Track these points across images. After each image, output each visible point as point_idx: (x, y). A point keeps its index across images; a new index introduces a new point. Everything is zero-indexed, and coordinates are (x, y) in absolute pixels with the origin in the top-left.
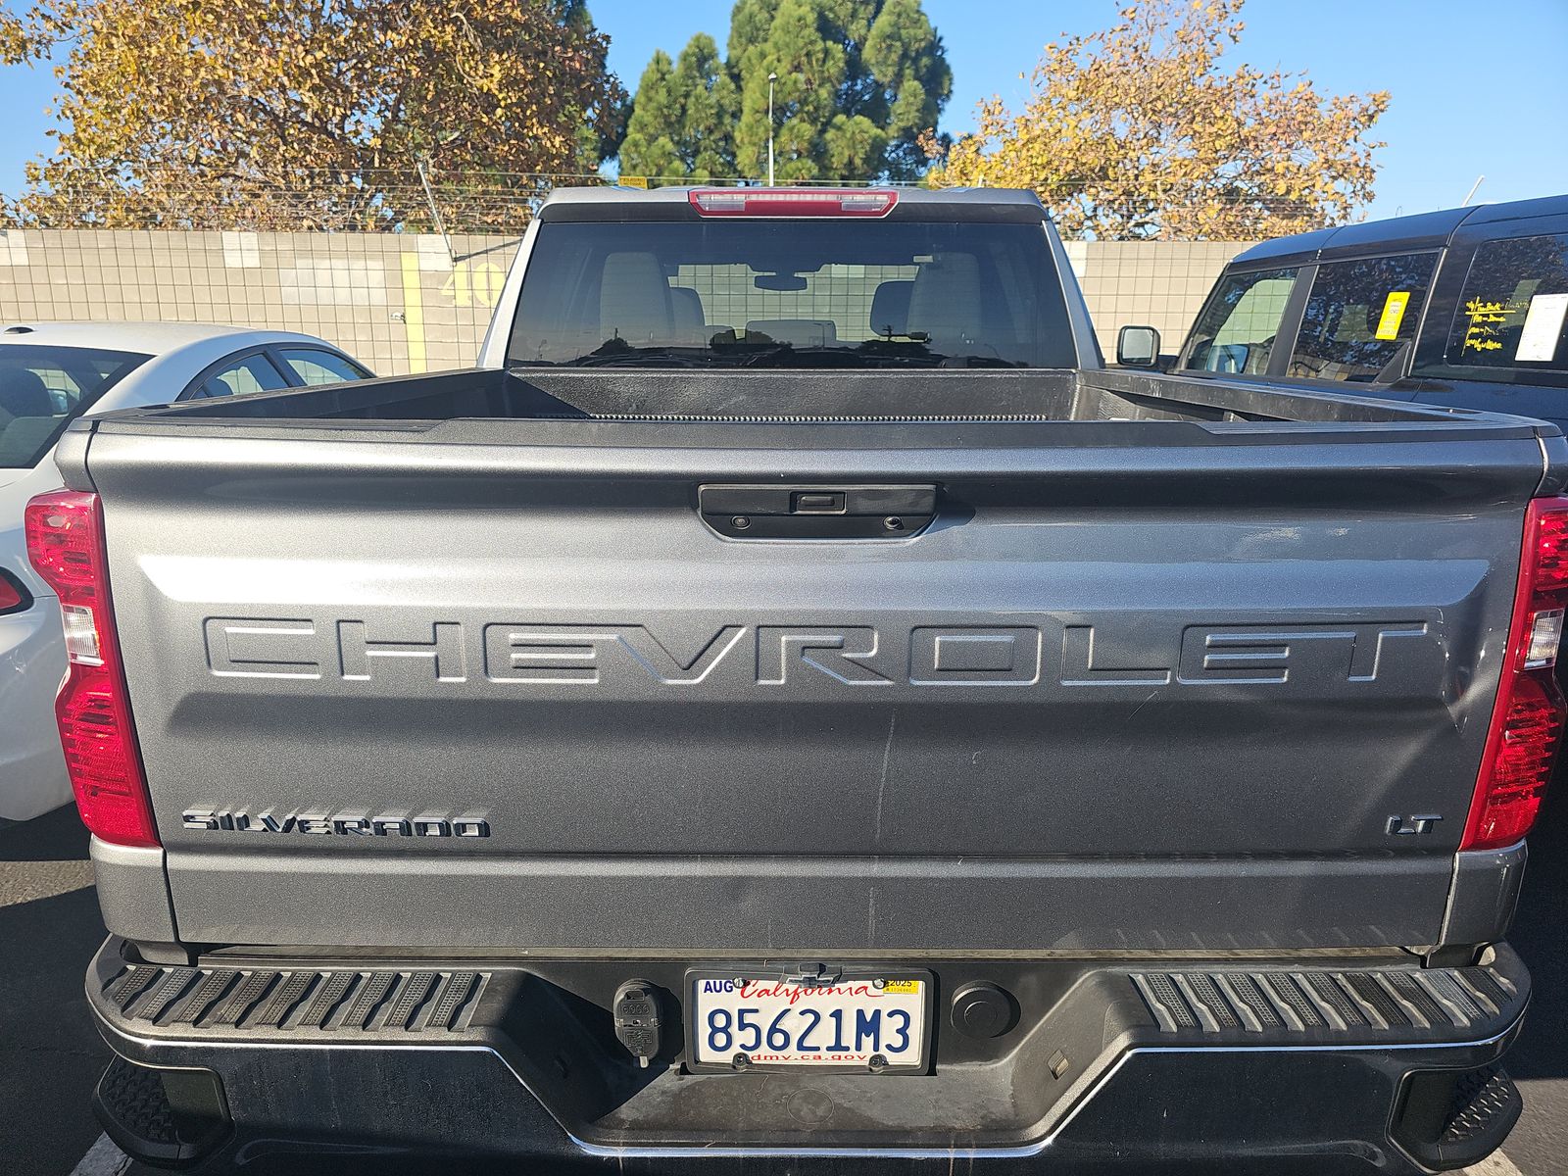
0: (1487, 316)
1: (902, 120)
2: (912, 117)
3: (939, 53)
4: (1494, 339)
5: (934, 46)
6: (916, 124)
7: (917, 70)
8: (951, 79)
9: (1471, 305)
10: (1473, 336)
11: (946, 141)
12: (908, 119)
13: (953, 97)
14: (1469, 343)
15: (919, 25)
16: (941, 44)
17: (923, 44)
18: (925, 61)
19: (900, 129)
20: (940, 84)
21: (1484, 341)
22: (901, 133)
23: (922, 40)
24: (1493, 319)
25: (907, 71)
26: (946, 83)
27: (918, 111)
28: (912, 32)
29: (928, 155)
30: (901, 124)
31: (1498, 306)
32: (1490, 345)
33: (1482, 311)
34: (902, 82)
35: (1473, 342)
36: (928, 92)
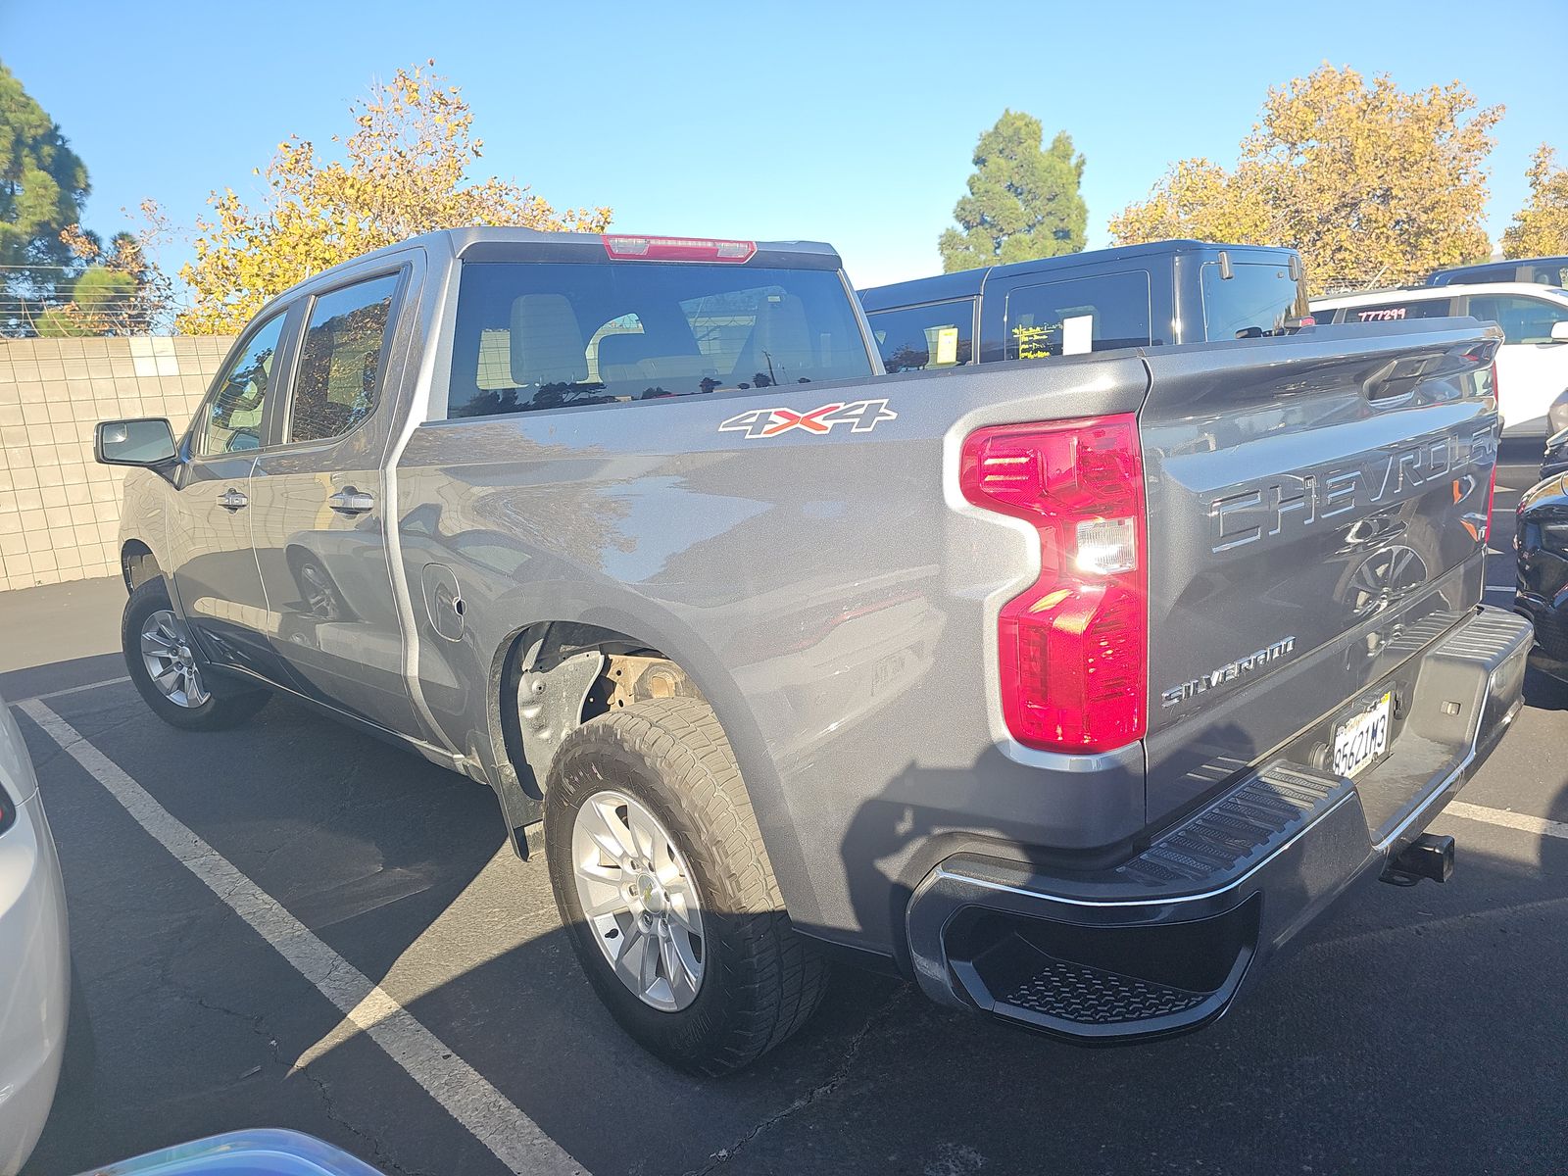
0: (1032, 336)
1: (35, 214)
2: (48, 212)
3: (59, 143)
4: (1042, 350)
5: (52, 135)
6: (54, 219)
7: (39, 159)
8: (85, 172)
9: (1016, 331)
10: (1024, 351)
11: (92, 238)
12: (42, 213)
13: (93, 192)
14: (1022, 355)
15: (28, 109)
16: (59, 133)
17: (41, 131)
18: (47, 150)
19: (33, 224)
20: (74, 177)
21: (1035, 351)
22: (36, 228)
23: (36, 127)
24: (1036, 337)
25: (27, 160)
26: (80, 176)
27: (53, 204)
28: (23, 117)
29: (73, 254)
30: (35, 219)
31: (1038, 329)
32: (1040, 354)
33: (1027, 333)
34: (21, 171)
35: (1025, 354)
36: (60, 184)
